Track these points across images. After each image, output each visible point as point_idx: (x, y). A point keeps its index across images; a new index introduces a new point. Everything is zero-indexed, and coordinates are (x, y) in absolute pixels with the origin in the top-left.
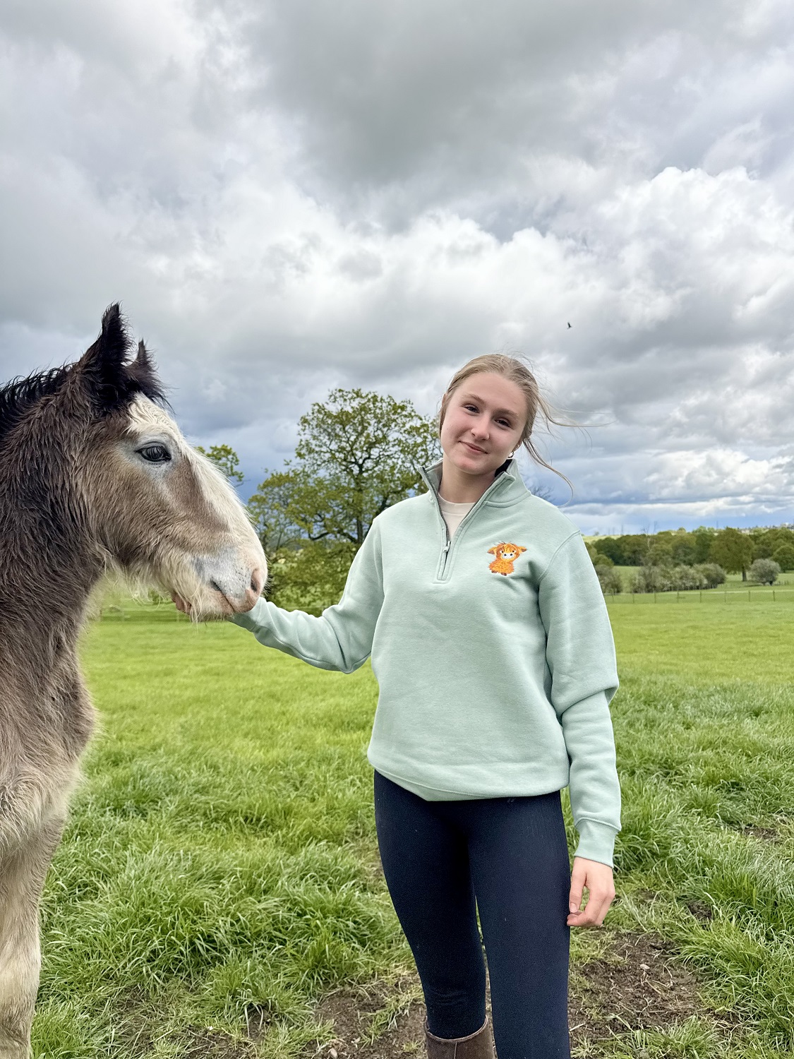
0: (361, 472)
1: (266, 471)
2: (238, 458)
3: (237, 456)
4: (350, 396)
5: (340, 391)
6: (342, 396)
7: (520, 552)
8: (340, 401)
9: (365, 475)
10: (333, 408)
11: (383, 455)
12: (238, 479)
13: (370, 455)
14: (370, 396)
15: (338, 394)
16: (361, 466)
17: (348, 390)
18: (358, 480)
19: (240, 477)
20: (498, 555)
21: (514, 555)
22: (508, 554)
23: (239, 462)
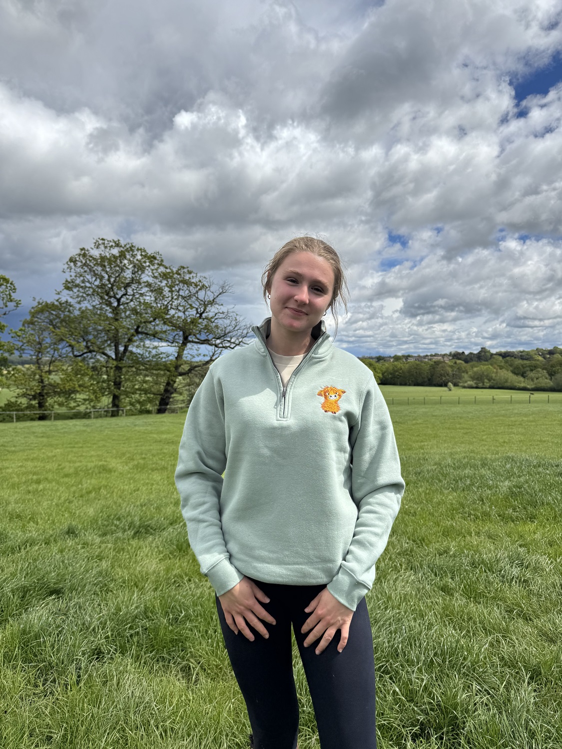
0: (119, 305)
1: (34, 299)
2: (16, 287)
3: (15, 285)
4: (111, 244)
5: (103, 239)
6: (104, 244)
7: (341, 394)
8: (102, 247)
9: (122, 307)
10: (96, 253)
11: (137, 292)
12: (16, 305)
13: (127, 291)
14: (128, 246)
15: (101, 242)
16: (118, 300)
17: (109, 240)
18: (115, 310)
19: (17, 303)
20: (326, 397)
21: (337, 397)
22: (333, 396)
23: (17, 291)
